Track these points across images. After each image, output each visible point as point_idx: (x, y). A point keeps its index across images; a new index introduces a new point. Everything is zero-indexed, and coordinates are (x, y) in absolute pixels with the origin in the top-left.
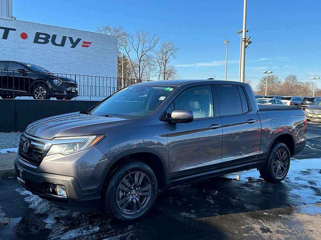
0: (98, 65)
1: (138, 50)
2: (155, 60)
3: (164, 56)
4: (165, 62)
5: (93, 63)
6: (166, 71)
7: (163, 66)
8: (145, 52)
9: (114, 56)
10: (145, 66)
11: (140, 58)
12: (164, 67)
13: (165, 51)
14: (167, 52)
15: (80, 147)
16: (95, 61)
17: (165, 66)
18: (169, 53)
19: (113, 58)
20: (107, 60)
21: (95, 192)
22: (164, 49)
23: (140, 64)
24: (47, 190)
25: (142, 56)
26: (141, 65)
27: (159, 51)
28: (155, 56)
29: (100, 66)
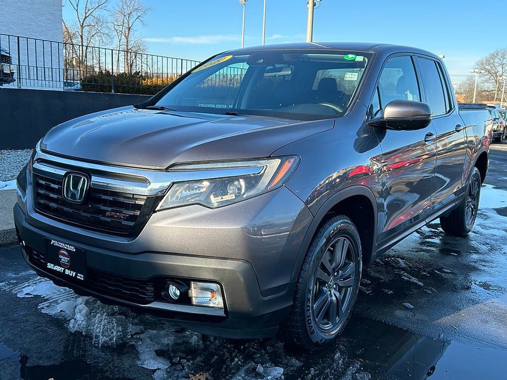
0: (26, 27)
1: (77, 6)
2: (111, 25)
3: (126, 21)
4: (127, 30)
5: (15, 21)
6: (129, 47)
7: (123, 37)
8: (90, 11)
9: (56, 11)
10: (93, 36)
11: (82, 21)
12: (126, 41)
13: (127, 11)
14: (131, 13)
15: (250, 186)
16: (20, 18)
17: (127, 38)
18: (135, 16)
19: (54, 14)
20: (41, 16)
21: (284, 293)
22: (125, 7)
23: (82, 32)
24: (163, 293)
25: (86, 17)
26: (85, 35)
27: (117, 11)
28: (110, 19)
29: (30, 29)
